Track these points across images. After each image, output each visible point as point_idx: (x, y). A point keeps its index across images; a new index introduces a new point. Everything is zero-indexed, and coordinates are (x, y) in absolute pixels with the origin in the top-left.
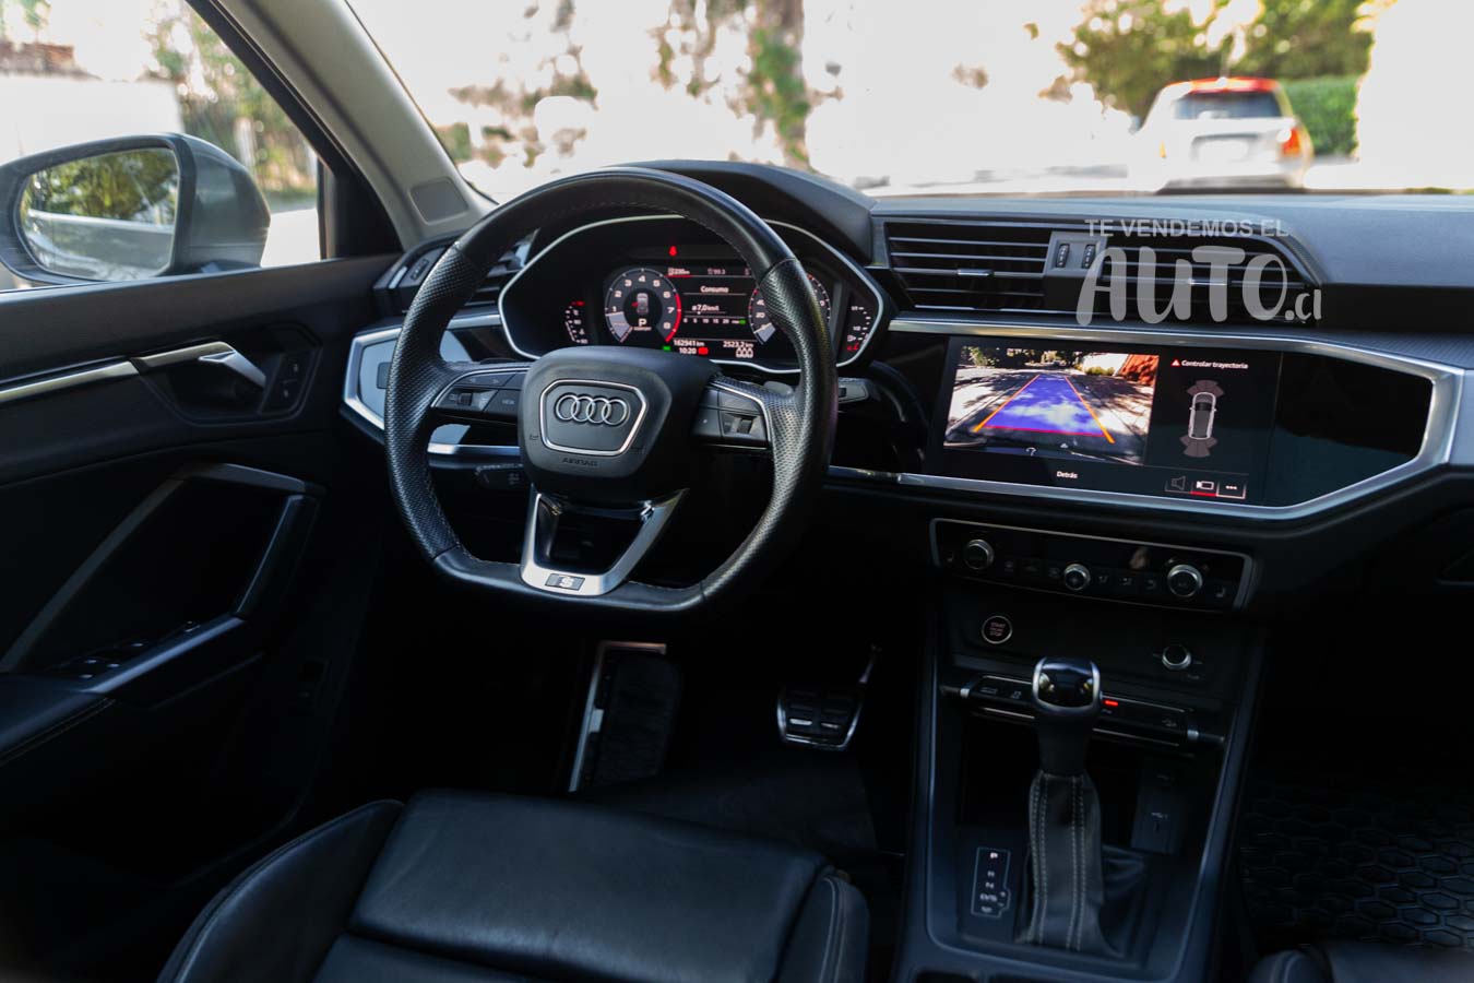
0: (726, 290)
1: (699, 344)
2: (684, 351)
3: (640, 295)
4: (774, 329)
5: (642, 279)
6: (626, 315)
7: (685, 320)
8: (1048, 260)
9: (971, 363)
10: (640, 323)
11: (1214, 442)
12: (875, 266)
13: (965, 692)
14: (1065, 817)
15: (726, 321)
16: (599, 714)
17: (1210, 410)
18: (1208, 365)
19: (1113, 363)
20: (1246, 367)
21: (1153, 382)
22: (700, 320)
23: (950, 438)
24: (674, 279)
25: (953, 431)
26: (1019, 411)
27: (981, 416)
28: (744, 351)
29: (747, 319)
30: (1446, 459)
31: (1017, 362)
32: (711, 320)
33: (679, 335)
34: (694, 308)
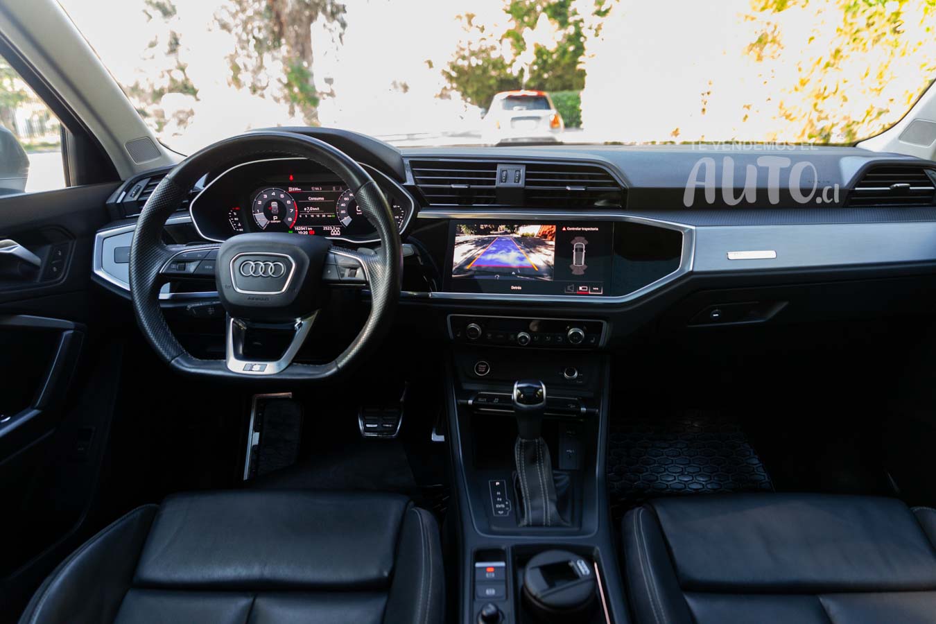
0: (323, 199)
1: (309, 229)
2: (301, 233)
3: (273, 203)
4: (351, 220)
5: (274, 194)
6: (265, 214)
7: (300, 216)
8: (497, 179)
9: (462, 233)
10: (274, 219)
11: (586, 267)
12: (408, 183)
13: (470, 402)
14: (533, 460)
15: (324, 216)
16: (257, 434)
17: (582, 251)
18: (579, 229)
19: (534, 230)
20: (597, 229)
21: (554, 239)
22: (309, 216)
23: (455, 273)
24: (292, 193)
25: (456, 269)
26: (489, 257)
27: (469, 261)
28: (335, 232)
29: (336, 214)
30: (691, 269)
31: (486, 232)
32: (315, 216)
33: (297, 224)
34: (305, 209)
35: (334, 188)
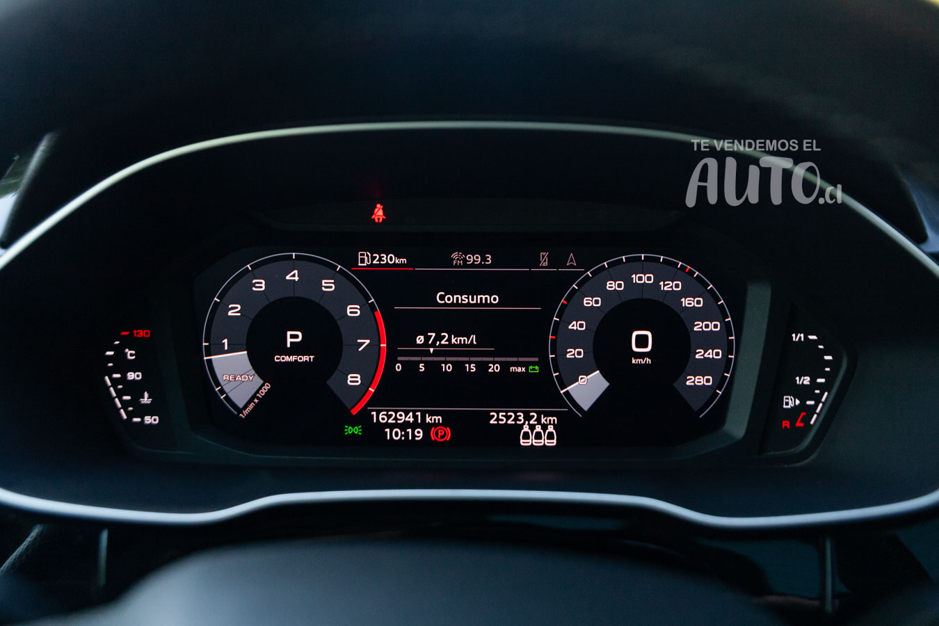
0: (494, 299)
1: (430, 419)
2: (397, 435)
4: (604, 384)
5: (293, 276)
6: (252, 357)
7: (398, 367)
15: (494, 368)
22: (433, 367)
24: (374, 276)
28: (538, 432)
29: (543, 363)
32: (459, 366)
33: (381, 400)
34: (420, 340)
35: (544, 256)
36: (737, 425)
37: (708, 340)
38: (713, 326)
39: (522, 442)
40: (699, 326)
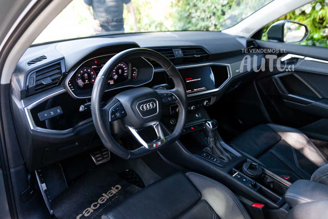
3: (85, 74)
4: (117, 76)
5: (85, 70)
6: (82, 80)
8: (174, 55)
10: (86, 81)
24: (94, 68)
28: (112, 82)
29: (111, 75)
36: (129, 78)
37: (126, 70)
38: (126, 68)
39: (110, 84)
40: (125, 69)
